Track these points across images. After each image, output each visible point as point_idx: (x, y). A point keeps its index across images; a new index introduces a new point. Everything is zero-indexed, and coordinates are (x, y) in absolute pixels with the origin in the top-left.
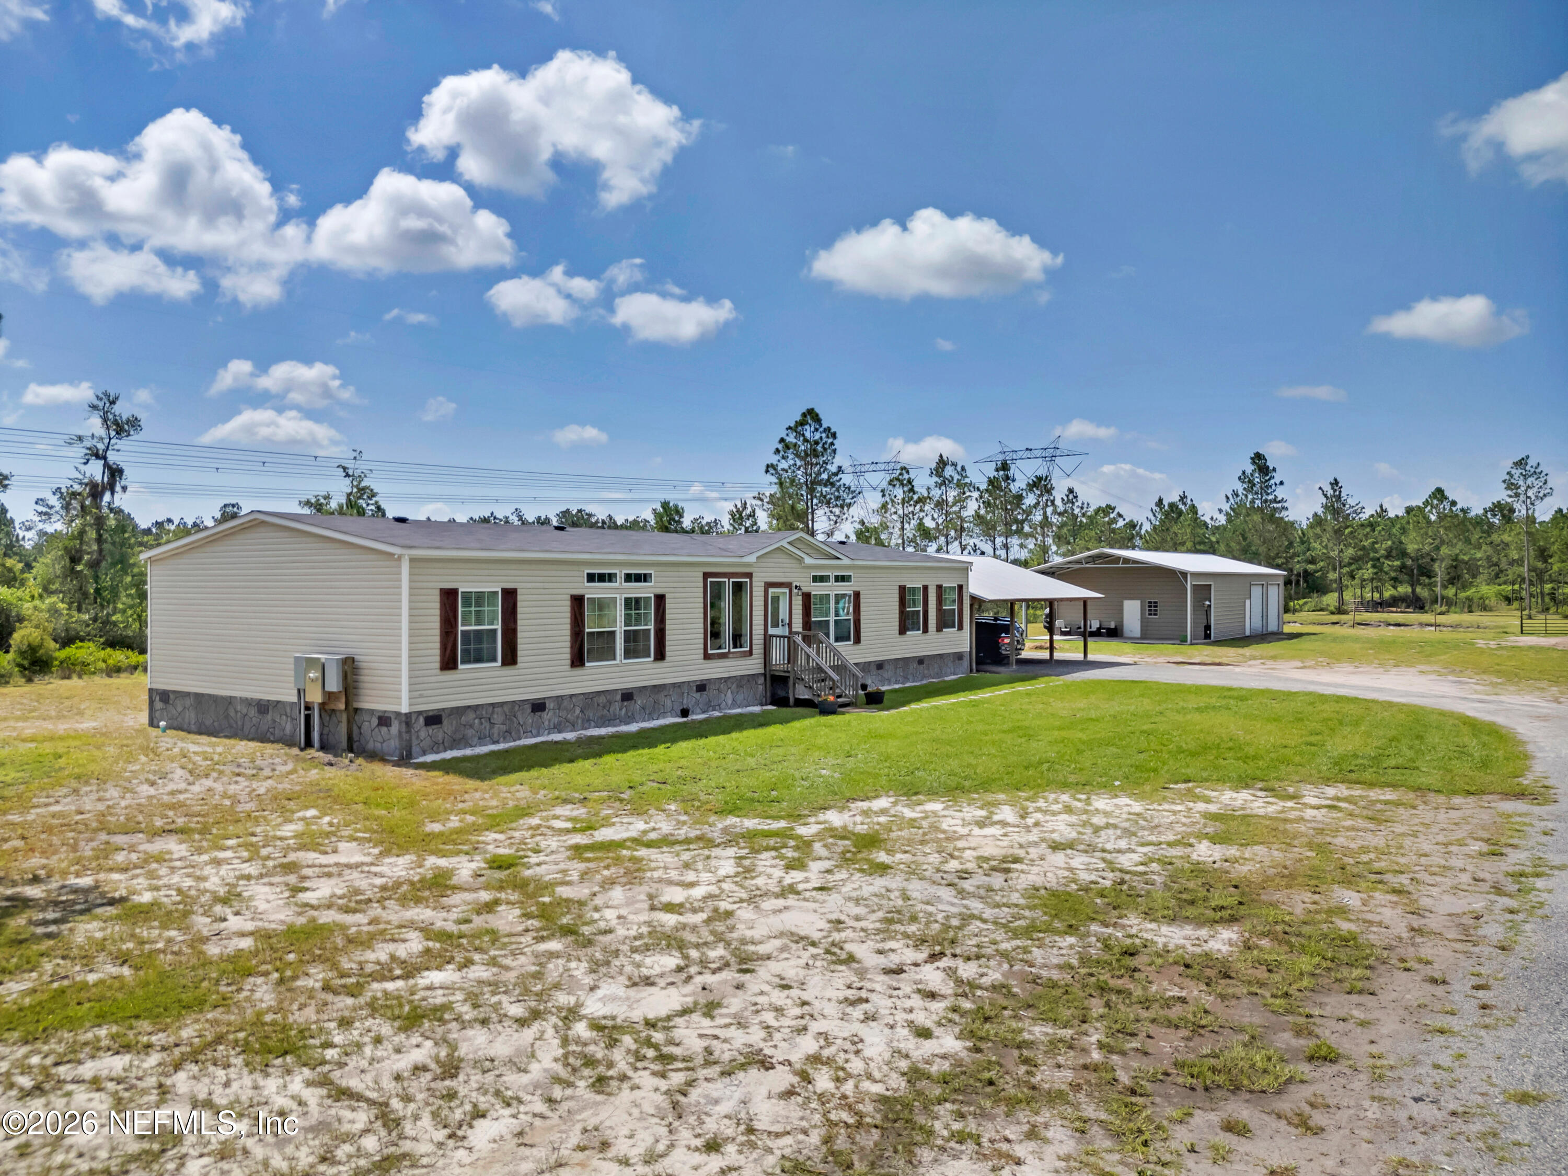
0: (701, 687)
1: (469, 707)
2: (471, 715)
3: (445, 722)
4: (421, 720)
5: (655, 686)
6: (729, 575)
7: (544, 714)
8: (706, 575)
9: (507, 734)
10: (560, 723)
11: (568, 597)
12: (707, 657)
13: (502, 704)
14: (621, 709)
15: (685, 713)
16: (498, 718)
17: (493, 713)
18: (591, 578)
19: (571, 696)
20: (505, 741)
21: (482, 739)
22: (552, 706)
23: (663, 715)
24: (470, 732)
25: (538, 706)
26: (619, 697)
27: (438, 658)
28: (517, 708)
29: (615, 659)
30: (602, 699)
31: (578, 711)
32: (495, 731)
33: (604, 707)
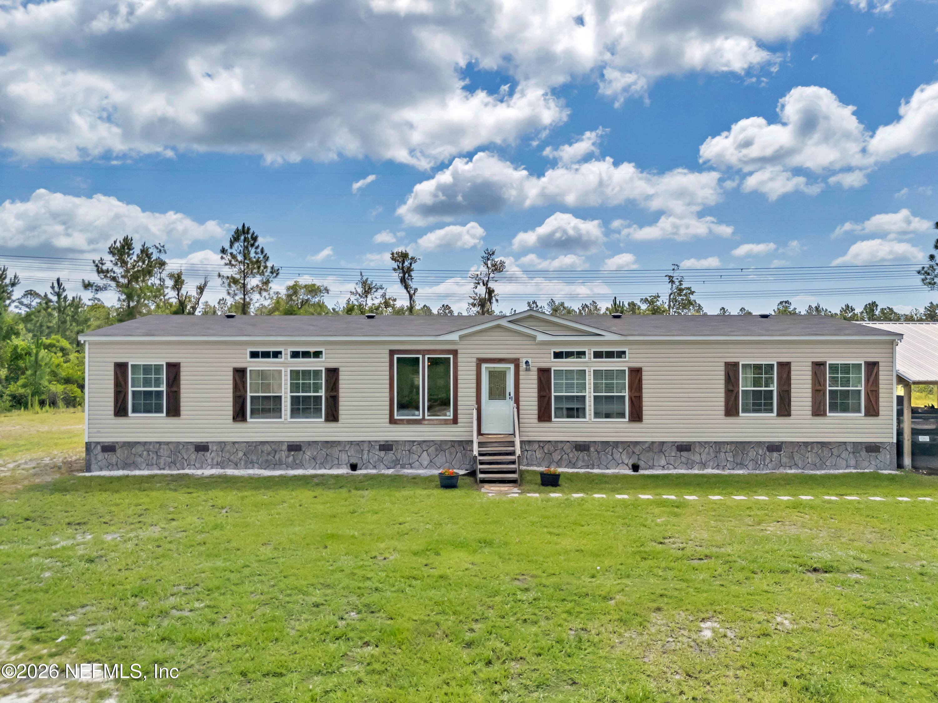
0: (386, 447)
1: (139, 443)
2: (140, 449)
3: (119, 451)
4: (99, 447)
5: (327, 442)
6: (424, 352)
7: (208, 454)
8: (392, 353)
9: (173, 464)
10: (223, 462)
11: (231, 369)
12: (392, 421)
13: (168, 443)
14: (287, 457)
15: (354, 467)
16: (164, 452)
17: (159, 449)
18: (254, 355)
19: (234, 443)
20: (170, 468)
21: (149, 465)
22: (215, 448)
23: (339, 466)
24: (139, 460)
25: (202, 448)
26: (285, 447)
27: (113, 408)
28: (181, 447)
29: (281, 417)
30: (267, 448)
31: (241, 454)
32: (162, 461)
33: (269, 454)
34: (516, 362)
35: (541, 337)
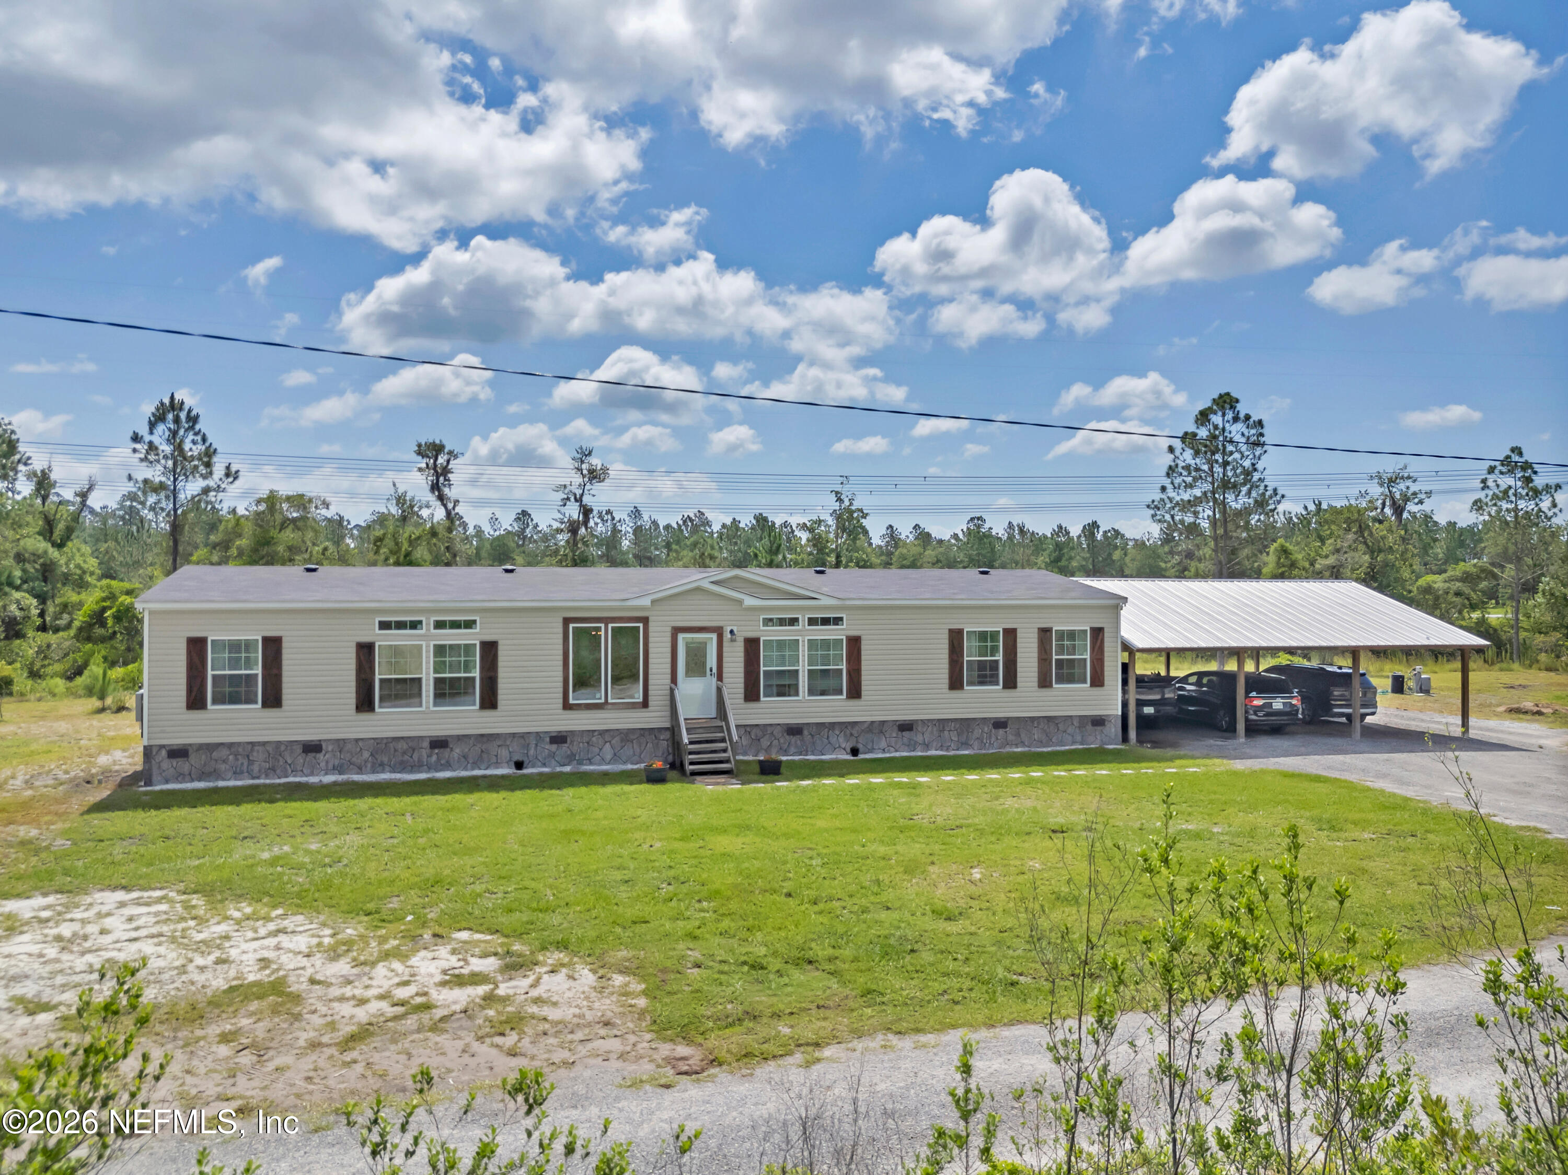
0: (559, 739)
1: (222, 744)
2: (224, 752)
3: (193, 758)
4: (164, 753)
5: (482, 735)
6: (606, 620)
7: (320, 756)
8: (567, 621)
9: (271, 771)
10: (341, 766)
11: (354, 645)
12: (567, 706)
13: (264, 744)
14: (429, 756)
15: (519, 765)
16: (259, 755)
17: (252, 750)
18: (384, 625)
19: (357, 740)
20: (267, 776)
21: (237, 774)
22: (330, 748)
23: (497, 765)
24: (223, 767)
25: (312, 748)
26: (426, 744)
27: (185, 699)
28: (283, 748)
29: (421, 705)
30: (402, 746)
31: (366, 755)
32: (256, 768)
33: (404, 753)
34: (719, 631)
35: (749, 601)
